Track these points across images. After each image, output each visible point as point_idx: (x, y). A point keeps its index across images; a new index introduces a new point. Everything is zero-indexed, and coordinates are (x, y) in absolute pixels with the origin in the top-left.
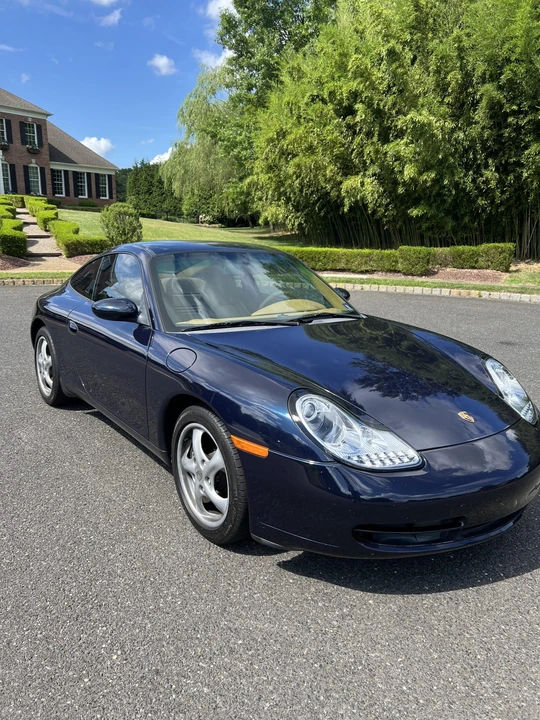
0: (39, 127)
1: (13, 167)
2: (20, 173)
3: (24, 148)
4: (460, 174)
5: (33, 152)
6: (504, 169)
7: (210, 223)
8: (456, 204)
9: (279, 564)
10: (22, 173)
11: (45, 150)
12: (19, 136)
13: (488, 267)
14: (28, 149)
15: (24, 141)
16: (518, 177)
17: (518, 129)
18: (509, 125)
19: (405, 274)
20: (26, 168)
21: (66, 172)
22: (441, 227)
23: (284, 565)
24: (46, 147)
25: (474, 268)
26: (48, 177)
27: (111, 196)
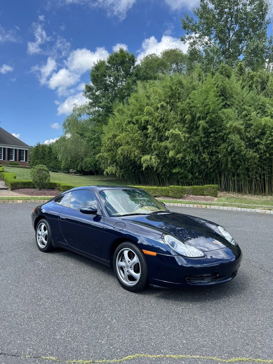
4: (193, 155)
6: (211, 154)
7: (75, 173)
8: (192, 167)
13: (208, 195)
16: (217, 157)
17: (215, 138)
18: (212, 137)
19: (172, 198)
21: (4, 148)
22: (186, 177)
25: (202, 195)
27: (26, 161)
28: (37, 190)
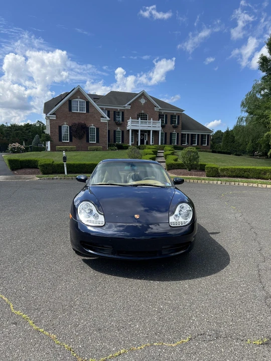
0: (178, 117)
1: (166, 134)
2: (168, 136)
3: (171, 126)
5: (175, 127)
7: (260, 156)
9: (83, 260)
10: (169, 136)
11: (180, 125)
12: (170, 121)
14: (173, 126)
15: (171, 123)
20: (171, 134)
21: (188, 134)
23: (85, 261)
24: (180, 124)
26: (180, 137)
27: (208, 144)
28: (187, 171)
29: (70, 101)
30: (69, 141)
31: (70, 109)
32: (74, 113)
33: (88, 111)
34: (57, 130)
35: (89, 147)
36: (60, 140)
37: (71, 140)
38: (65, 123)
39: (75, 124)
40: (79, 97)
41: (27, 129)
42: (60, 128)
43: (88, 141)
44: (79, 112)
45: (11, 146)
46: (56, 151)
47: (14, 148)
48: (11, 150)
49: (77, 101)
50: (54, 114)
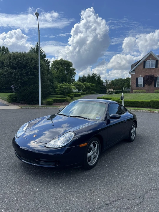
29: (144, 62)
30: (142, 87)
31: (144, 67)
32: (147, 69)
33: (156, 66)
34: (135, 81)
35: (155, 90)
36: (137, 86)
37: (144, 86)
38: (141, 76)
39: (146, 76)
40: (151, 58)
41: (127, 81)
42: (137, 79)
43: (155, 86)
44: (150, 68)
45: (108, 91)
46: (133, 93)
47: (110, 92)
48: (108, 93)
49: (150, 61)
50: (134, 71)
